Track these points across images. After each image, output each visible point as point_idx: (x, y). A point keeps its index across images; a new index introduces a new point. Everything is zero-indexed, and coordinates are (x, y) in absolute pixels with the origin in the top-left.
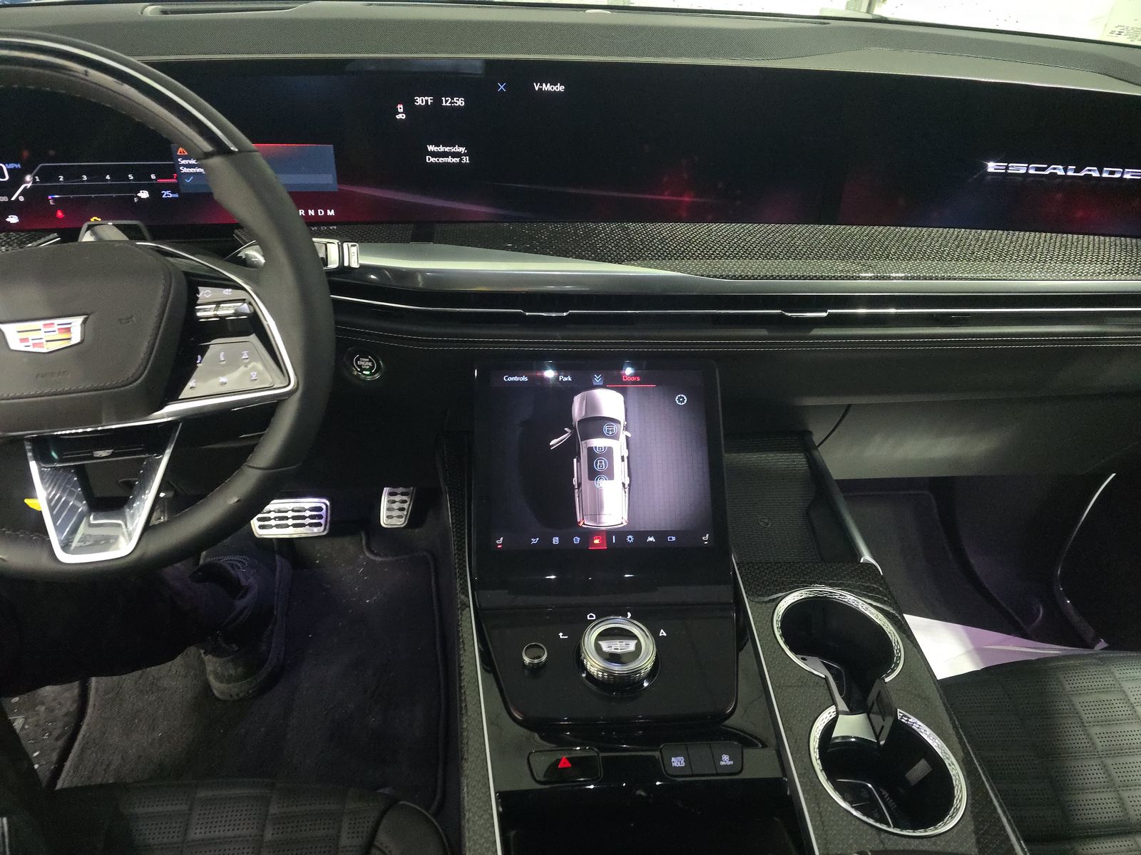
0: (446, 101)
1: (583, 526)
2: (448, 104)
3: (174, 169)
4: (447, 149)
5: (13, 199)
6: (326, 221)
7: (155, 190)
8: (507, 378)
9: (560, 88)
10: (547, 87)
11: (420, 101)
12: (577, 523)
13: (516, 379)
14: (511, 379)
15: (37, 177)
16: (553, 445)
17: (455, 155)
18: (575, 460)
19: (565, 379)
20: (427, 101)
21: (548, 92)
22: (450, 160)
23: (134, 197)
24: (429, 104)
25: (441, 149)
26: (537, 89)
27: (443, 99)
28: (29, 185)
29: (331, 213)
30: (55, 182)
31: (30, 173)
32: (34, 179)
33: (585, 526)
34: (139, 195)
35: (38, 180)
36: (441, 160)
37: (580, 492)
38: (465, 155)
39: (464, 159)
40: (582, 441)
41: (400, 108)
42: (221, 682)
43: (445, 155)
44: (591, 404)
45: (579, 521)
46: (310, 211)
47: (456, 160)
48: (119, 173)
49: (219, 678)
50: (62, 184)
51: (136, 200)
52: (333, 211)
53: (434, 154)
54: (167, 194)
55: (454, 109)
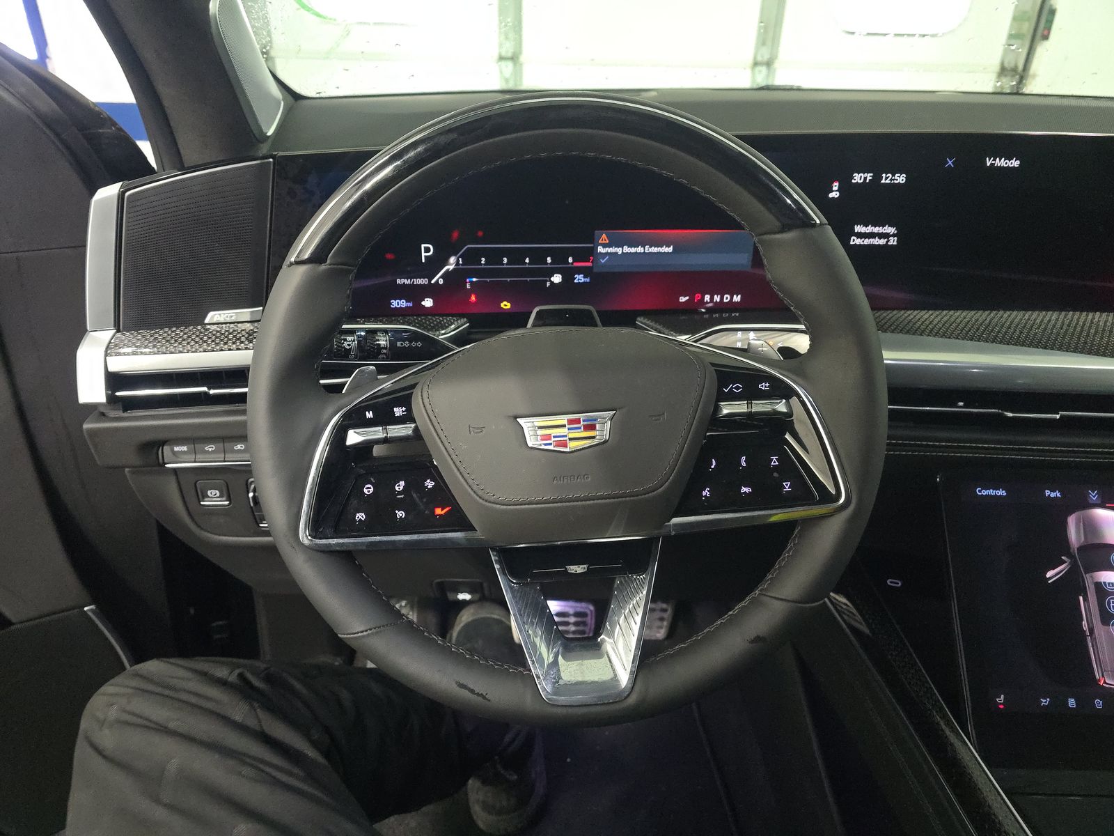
0: (886, 178)
1: (1105, 685)
2: (888, 181)
3: (592, 251)
4: (876, 230)
5: (433, 282)
6: (732, 307)
7: (568, 274)
8: (980, 491)
9: (1015, 163)
10: (1001, 163)
11: (858, 178)
12: (1096, 682)
13: (991, 492)
14: (985, 492)
15: (460, 259)
16: (1050, 578)
17: (881, 236)
18: (1081, 598)
19: (1053, 495)
20: (865, 178)
21: (1001, 168)
22: (877, 241)
23: (547, 281)
24: (867, 181)
25: (870, 229)
26: (988, 164)
27: (884, 175)
28: (451, 267)
29: (737, 298)
30: (477, 265)
31: (455, 255)
32: (458, 261)
33: (1107, 686)
34: (552, 279)
35: (461, 262)
36: (867, 241)
37: (1094, 640)
38: (894, 235)
39: (892, 241)
40: (1085, 574)
41: (836, 186)
42: (490, 813)
43: (872, 235)
44: (1091, 527)
45: (1097, 677)
46: (715, 296)
47: (882, 242)
48: (538, 256)
49: (486, 807)
50: (483, 266)
51: (548, 284)
52: (739, 296)
53: (860, 235)
54: (580, 278)
55: (893, 187)
